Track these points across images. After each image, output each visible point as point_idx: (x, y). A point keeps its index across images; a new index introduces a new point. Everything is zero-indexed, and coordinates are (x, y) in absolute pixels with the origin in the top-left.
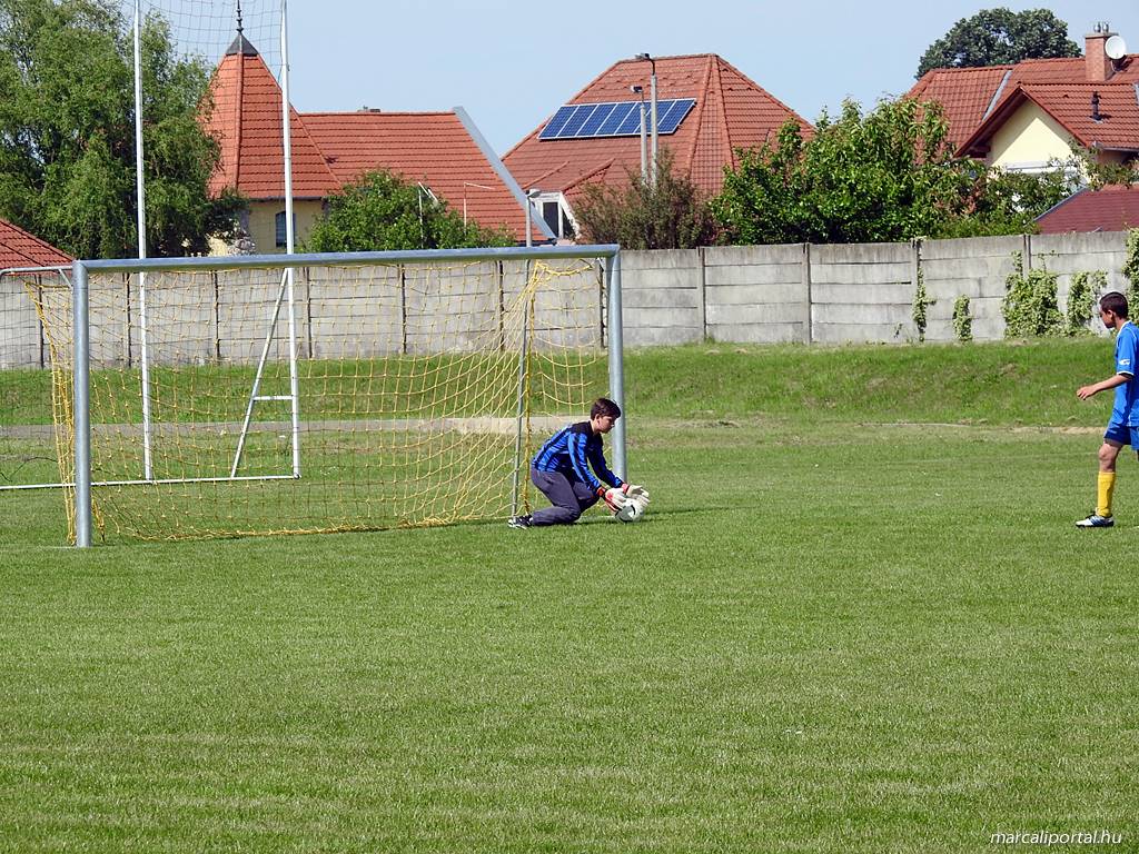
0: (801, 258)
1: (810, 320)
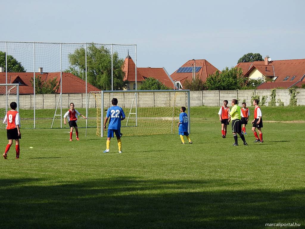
0: (218, 92)
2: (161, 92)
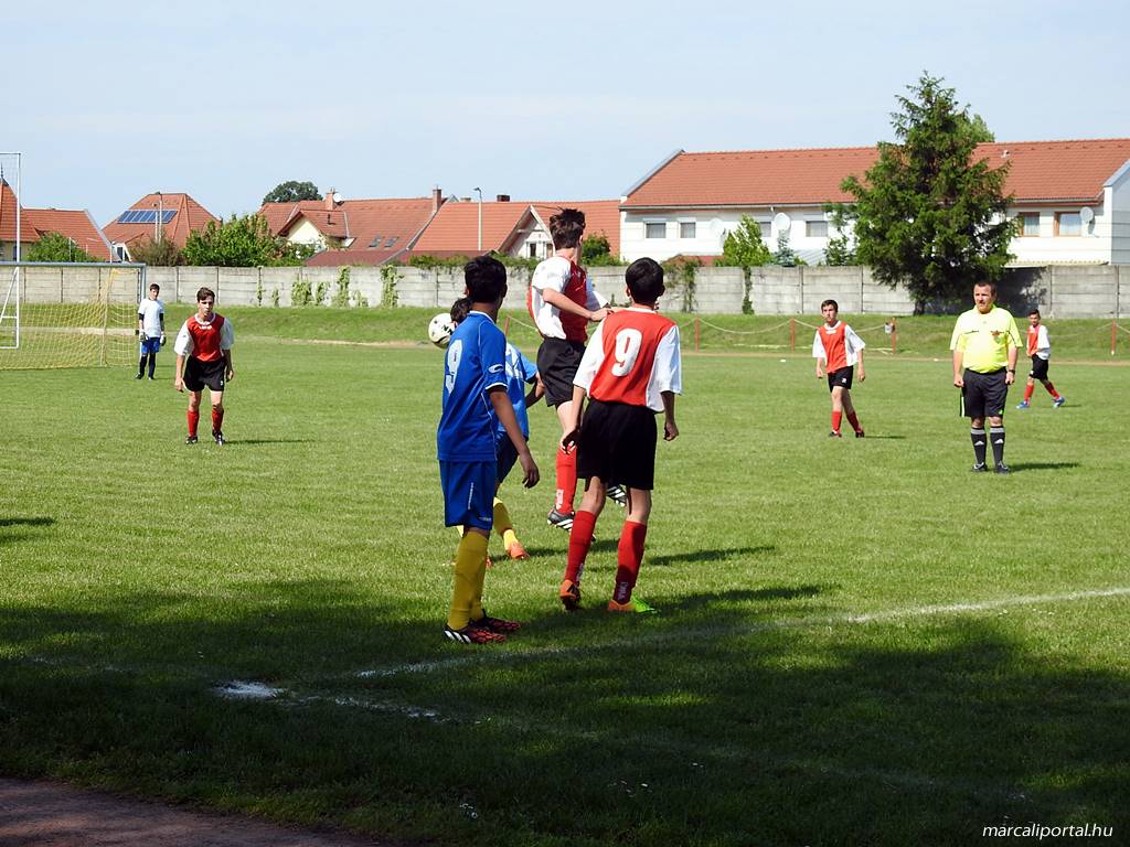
0: (215, 272)
2: (76, 266)
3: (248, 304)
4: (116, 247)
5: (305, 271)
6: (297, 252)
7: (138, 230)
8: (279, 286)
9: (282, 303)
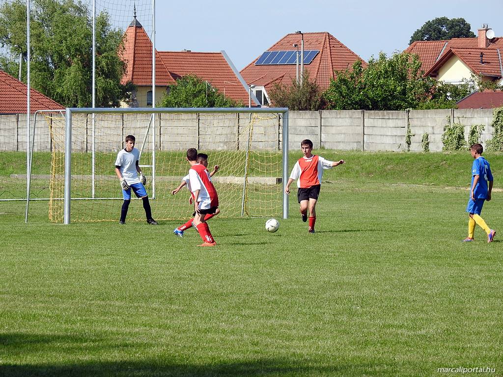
0: (361, 116)
1: (364, 141)
2: (215, 112)
3: (396, 150)
4: (254, 90)
5: (457, 113)
6: (448, 94)
7: (278, 72)
8: (430, 130)
9: (432, 148)
